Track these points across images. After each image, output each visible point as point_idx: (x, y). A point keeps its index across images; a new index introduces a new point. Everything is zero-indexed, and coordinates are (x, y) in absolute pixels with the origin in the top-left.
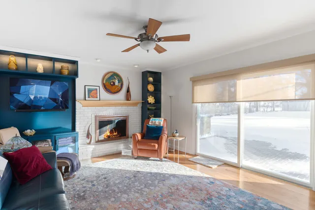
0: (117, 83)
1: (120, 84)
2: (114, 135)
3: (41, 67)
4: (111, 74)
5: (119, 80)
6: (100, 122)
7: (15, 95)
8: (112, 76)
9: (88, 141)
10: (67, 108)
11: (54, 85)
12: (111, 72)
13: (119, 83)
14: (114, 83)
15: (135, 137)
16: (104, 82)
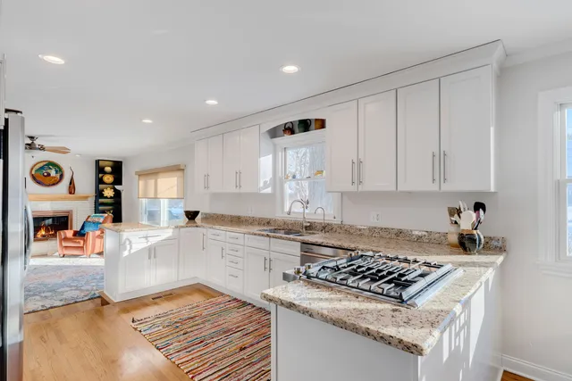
0: (53, 173)
1: (59, 175)
2: (50, 235)
5: (56, 171)
8: (45, 165)
12: (44, 161)
14: (49, 175)
15: (60, 234)
16: (33, 173)
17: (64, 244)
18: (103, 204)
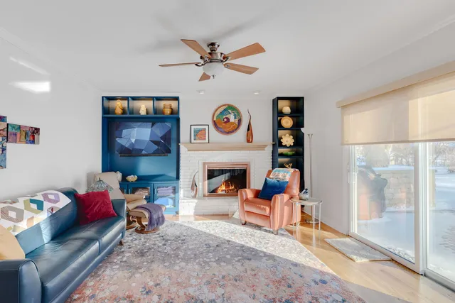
0: (232, 119)
1: (237, 120)
2: (230, 190)
3: (143, 108)
4: (224, 107)
5: (235, 115)
6: (209, 170)
7: (117, 139)
8: (225, 110)
9: (193, 194)
10: (169, 152)
11: (155, 126)
12: (225, 105)
13: (235, 118)
14: (228, 119)
15: (241, 194)
16: (215, 119)
17: (247, 208)
18: (282, 155)
